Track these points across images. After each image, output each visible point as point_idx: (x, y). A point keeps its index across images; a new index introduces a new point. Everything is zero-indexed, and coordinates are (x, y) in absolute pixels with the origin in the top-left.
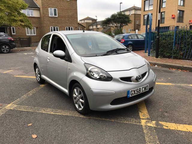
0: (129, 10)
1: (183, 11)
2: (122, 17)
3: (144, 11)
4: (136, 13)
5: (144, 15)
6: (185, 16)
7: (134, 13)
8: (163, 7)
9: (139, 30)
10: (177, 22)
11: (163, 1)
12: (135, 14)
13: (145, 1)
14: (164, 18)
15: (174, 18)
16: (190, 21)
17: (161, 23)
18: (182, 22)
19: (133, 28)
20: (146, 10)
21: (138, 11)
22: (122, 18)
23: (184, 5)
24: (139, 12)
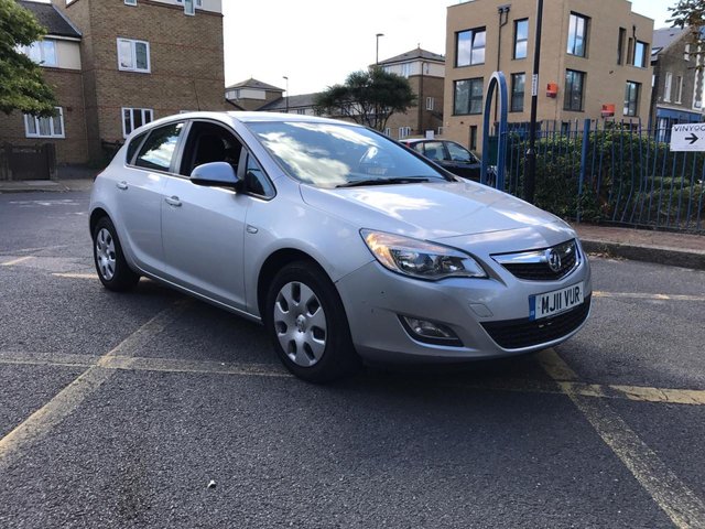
0: (403, 59)
1: (583, 74)
2: (386, 82)
3: (456, 65)
4: (425, 73)
5: (455, 82)
6: (588, 92)
7: (418, 72)
8: (517, 57)
9: (436, 133)
10: (564, 109)
11: (518, 38)
12: (421, 76)
13: (457, 33)
14: (523, 93)
15: (553, 96)
16: (604, 108)
17: (512, 111)
18: (580, 110)
19: (415, 126)
20: (461, 63)
21: (431, 66)
22: (386, 87)
23: (585, 54)
24: (435, 70)
